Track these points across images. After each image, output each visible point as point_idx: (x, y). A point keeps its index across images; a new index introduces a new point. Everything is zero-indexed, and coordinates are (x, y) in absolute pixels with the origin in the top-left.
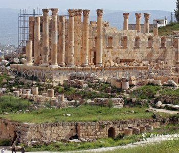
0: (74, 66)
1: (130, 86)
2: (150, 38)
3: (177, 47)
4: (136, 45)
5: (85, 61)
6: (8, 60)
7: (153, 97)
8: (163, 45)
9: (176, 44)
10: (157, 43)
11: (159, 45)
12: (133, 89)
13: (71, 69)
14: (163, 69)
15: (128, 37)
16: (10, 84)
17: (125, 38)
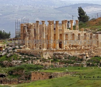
0: (52, 49)
1: (86, 58)
2: (85, 34)
3: (98, 39)
4: (78, 38)
5: (57, 47)
6: (11, 47)
7: (99, 62)
8: (91, 37)
9: (97, 37)
10: (88, 36)
11: (89, 38)
12: (88, 59)
13: (51, 51)
14: (97, 50)
15: (75, 34)
16: (22, 58)
17: (73, 34)
